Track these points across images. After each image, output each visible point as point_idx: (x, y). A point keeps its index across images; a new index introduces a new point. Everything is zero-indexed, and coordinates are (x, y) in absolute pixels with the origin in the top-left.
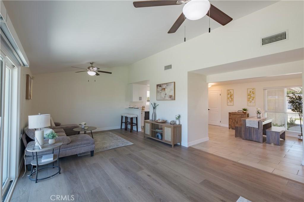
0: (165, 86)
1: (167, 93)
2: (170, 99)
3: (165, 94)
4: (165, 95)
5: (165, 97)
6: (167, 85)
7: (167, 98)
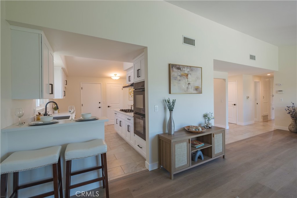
0: (188, 70)
1: (190, 82)
2: (196, 92)
3: (187, 83)
4: (187, 86)
5: (188, 88)
6: (192, 70)
7: (191, 90)
